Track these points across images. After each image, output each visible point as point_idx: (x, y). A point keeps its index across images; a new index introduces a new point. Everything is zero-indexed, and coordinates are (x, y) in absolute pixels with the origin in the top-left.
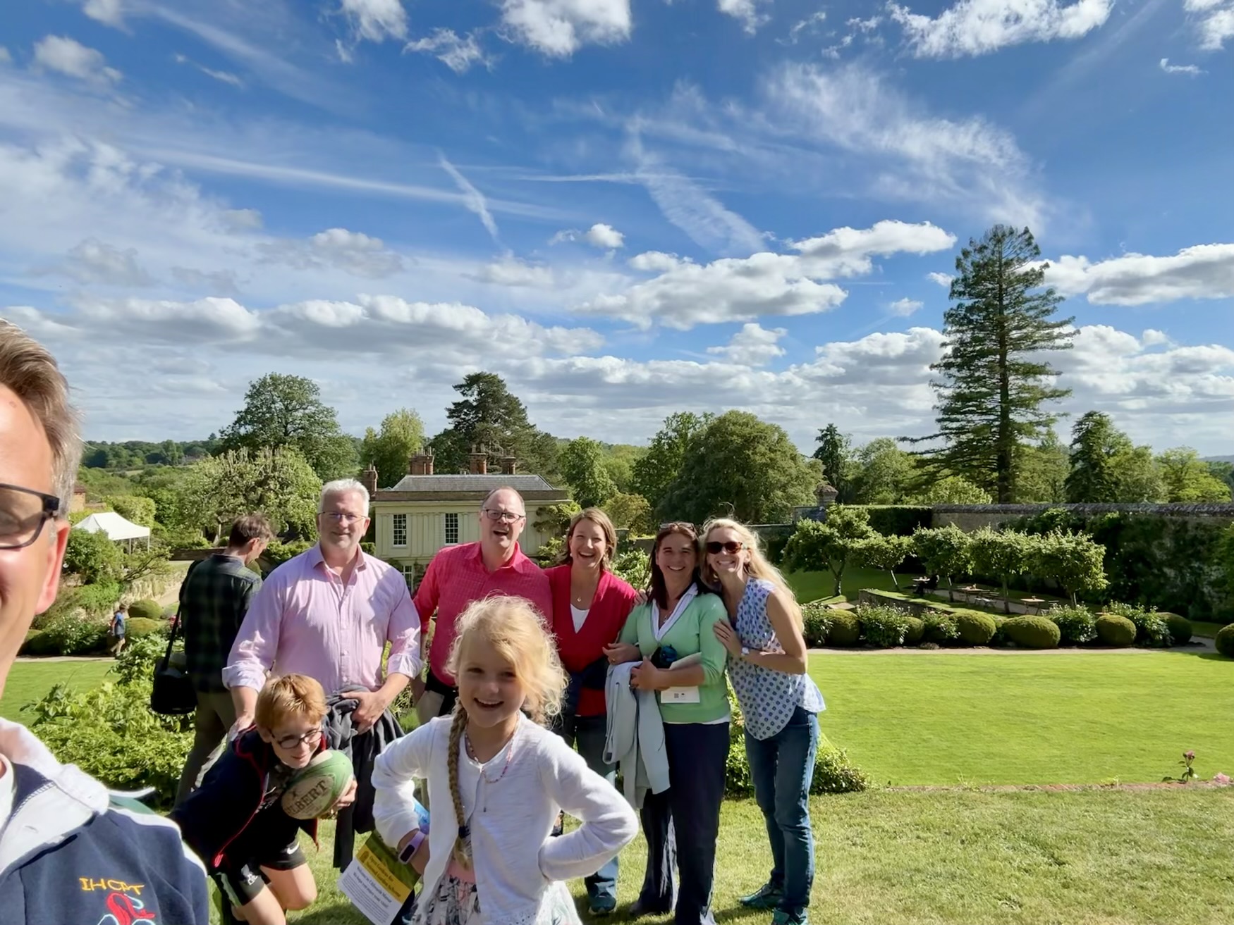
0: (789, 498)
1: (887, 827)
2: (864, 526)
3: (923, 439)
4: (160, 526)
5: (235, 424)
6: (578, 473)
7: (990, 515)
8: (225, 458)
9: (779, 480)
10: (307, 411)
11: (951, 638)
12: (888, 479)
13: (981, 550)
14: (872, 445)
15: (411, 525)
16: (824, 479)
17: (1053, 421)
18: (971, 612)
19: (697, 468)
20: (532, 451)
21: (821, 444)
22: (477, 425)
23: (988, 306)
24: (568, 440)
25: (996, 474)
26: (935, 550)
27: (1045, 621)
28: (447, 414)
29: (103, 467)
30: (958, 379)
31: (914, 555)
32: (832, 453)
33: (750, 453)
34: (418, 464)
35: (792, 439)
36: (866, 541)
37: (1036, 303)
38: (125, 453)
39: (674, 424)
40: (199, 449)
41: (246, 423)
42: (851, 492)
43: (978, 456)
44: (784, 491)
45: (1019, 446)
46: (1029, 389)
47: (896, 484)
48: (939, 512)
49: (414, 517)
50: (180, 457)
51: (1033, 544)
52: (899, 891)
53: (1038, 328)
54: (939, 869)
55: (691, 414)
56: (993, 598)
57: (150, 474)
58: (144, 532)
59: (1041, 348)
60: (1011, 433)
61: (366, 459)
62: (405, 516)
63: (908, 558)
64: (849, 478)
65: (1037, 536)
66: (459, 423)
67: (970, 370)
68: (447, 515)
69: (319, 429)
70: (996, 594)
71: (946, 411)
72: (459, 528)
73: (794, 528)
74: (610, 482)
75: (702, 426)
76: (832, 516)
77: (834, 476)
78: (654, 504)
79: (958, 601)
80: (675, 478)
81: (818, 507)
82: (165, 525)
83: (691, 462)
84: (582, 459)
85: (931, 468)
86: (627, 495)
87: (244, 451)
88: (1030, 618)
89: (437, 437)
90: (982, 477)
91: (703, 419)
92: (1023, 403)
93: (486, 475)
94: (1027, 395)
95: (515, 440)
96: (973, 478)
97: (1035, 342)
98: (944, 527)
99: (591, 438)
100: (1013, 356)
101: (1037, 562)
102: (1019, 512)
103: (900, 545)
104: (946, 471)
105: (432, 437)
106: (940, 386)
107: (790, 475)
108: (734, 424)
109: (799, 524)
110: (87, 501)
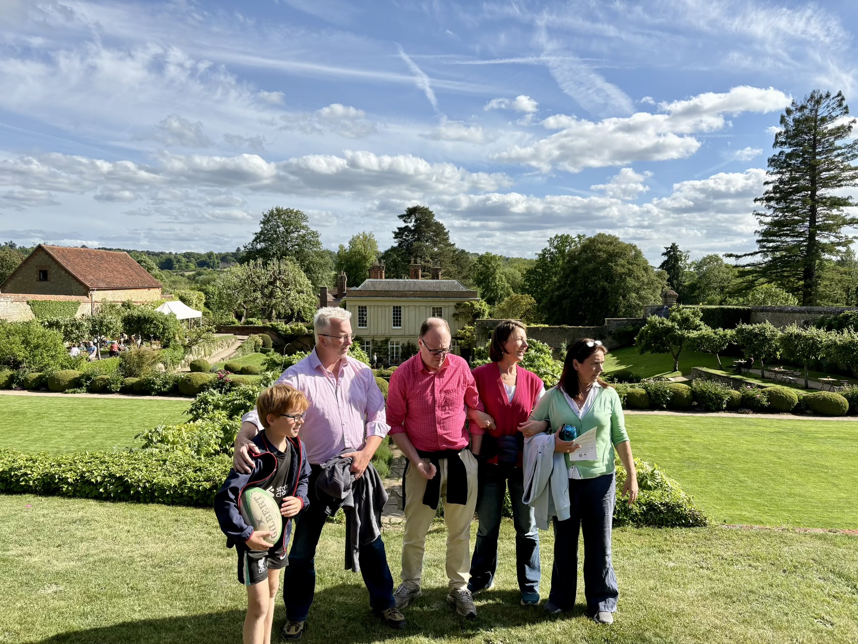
0: (641, 298)
1: (725, 556)
2: (697, 321)
3: (745, 255)
4: (207, 310)
5: (253, 242)
6: (484, 278)
7: (797, 315)
8: (248, 265)
9: (634, 285)
10: (300, 233)
11: (763, 405)
12: (715, 285)
13: (788, 341)
14: (704, 259)
15: (370, 314)
16: (668, 285)
17: (851, 242)
18: (778, 387)
19: (572, 276)
20: (452, 262)
21: (666, 258)
22: (414, 243)
23: (805, 152)
24: (477, 254)
25: (802, 283)
26: (751, 340)
27: (838, 396)
28: (393, 235)
29: (170, 269)
30: (776, 209)
31: (735, 343)
32: (674, 265)
33: (613, 265)
34: (374, 272)
35: (646, 255)
36: (699, 332)
37: (843, 151)
38: (184, 260)
39: (555, 243)
40: (230, 258)
41: (260, 242)
42: (688, 295)
43: (788, 269)
44: (637, 293)
45: (821, 260)
46: (835, 217)
47: (722, 289)
48: (756, 311)
49: (372, 308)
50: (218, 263)
51: (831, 338)
52: (739, 607)
53: (843, 170)
54: (768, 592)
55: (568, 236)
56: (796, 376)
57: (199, 274)
58: (198, 314)
59: (846, 185)
60: (817, 251)
61: (339, 267)
62: (365, 307)
63: (731, 345)
64: (686, 284)
65: (834, 332)
66: (402, 242)
67: (786, 202)
68: (394, 307)
69: (308, 245)
70: (798, 373)
71: (765, 234)
72: (402, 316)
73: (644, 321)
74: (507, 285)
75: (576, 245)
76: (673, 314)
77: (675, 282)
78: (539, 301)
79: (767, 378)
80: (555, 283)
81: (663, 306)
82: (211, 309)
83: (568, 271)
84: (487, 268)
85: (750, 277)
86: (520, 295)
87: (260, 261)
88: (825, 394)
89: (386, 252)
90: (790, 284)
91: (577, 239)
92: (828, 228)
93: (421, 280)
94: (830, 222)
95: (440, 254)
96: (784, 285)
97: (840, 181)
98: (760, 323)
99: (494, 253)
100: (822, 192)
101: (832, 350)
102: (820, 313)
103: (725, 336)
104: (762, 280)
105: (383, 251)
106: (762, 215)
107: (643, 281)
108: (601, 243)
109: (649, 319)
110: (163, 293)
